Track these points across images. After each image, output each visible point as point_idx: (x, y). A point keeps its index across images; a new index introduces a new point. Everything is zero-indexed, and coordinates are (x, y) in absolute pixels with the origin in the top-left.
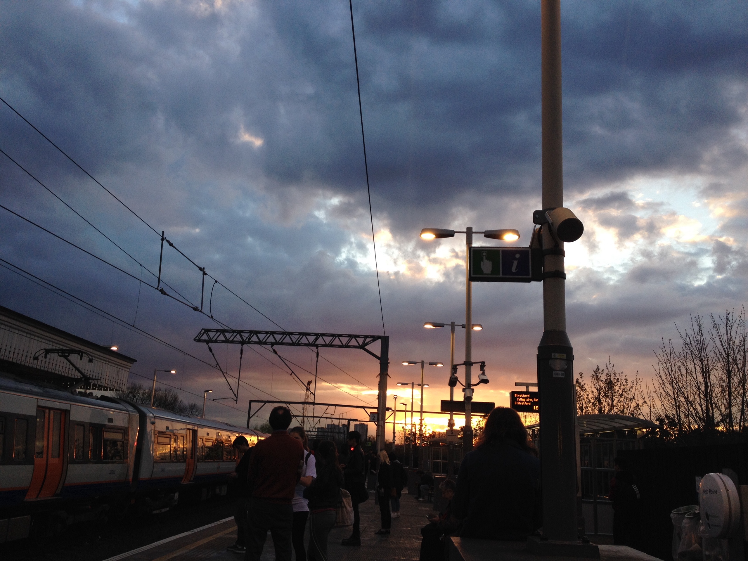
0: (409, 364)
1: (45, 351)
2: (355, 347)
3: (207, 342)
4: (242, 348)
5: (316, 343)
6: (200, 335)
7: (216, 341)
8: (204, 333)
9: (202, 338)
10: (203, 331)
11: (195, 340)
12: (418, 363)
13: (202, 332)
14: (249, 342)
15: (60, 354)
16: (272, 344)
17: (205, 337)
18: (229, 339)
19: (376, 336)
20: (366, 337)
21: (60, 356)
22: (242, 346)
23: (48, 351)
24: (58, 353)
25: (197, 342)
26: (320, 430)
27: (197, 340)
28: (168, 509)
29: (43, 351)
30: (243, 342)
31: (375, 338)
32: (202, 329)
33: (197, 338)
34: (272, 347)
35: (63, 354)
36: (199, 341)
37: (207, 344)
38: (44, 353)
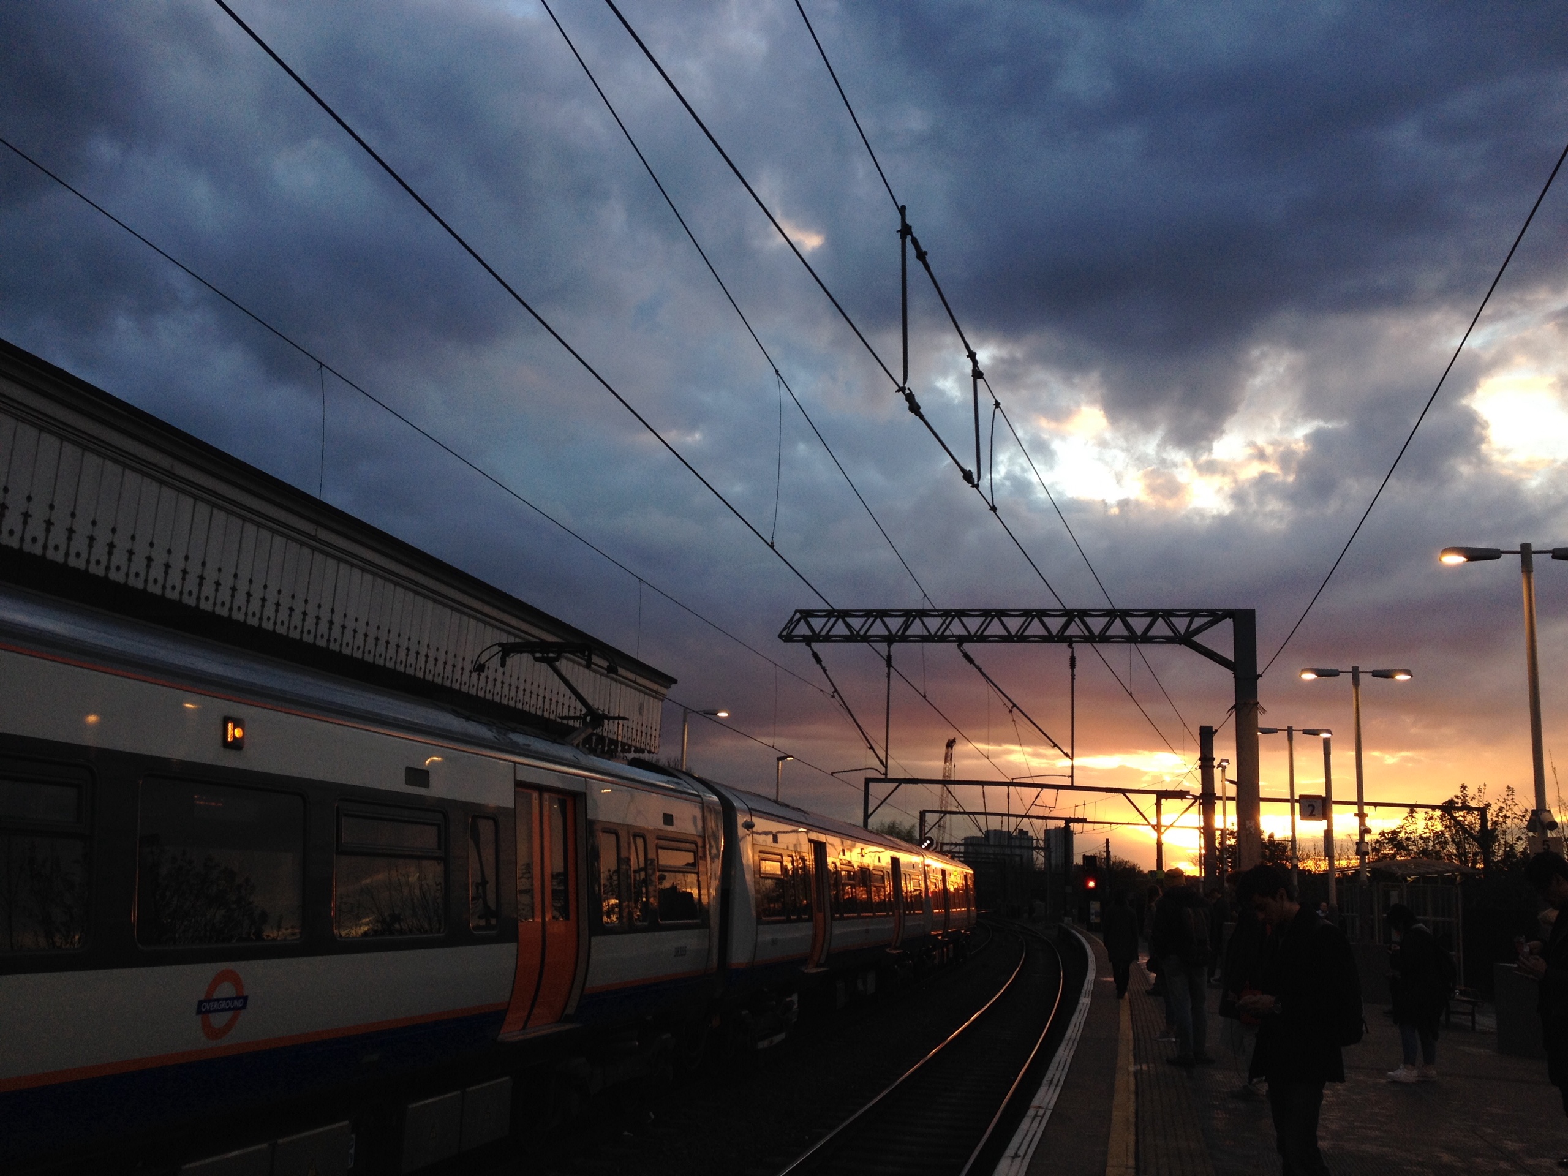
0: (1319, 676)
1: (500, 649)
2: (1168, 640)
3: (808, 640)
4: (889, 651)
5: (1066, 634)
6: (792, 624)
7: (827, 638)
8: (799, 620)
9: (795, 632)
10: (798, 615)
11: (780, 636)
12: (1343, 672)
13: (795, 619)
14: (904, 638)
15: (538, 655)
16: (961, 640)
17: (802, 629)
18: (860, 630)
19: (1220, 610)
20: (1193, 614)
21: (536, 659)
22: (889, 647)
23: (507, 650)
24: (533, 652)
25: (784, 641)
26: (969, 841)
27: (784, 636)
28: (782, 1036)
29: (497, 649)
30: (890, 639)
31: (1216, 616)
32: (796, 611)
33: (785, 633)
34: (959, 646)
35: (545, 655)
36: (787, 637)
37: (809, 645)
38: (500, 654)
